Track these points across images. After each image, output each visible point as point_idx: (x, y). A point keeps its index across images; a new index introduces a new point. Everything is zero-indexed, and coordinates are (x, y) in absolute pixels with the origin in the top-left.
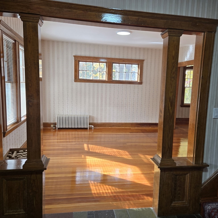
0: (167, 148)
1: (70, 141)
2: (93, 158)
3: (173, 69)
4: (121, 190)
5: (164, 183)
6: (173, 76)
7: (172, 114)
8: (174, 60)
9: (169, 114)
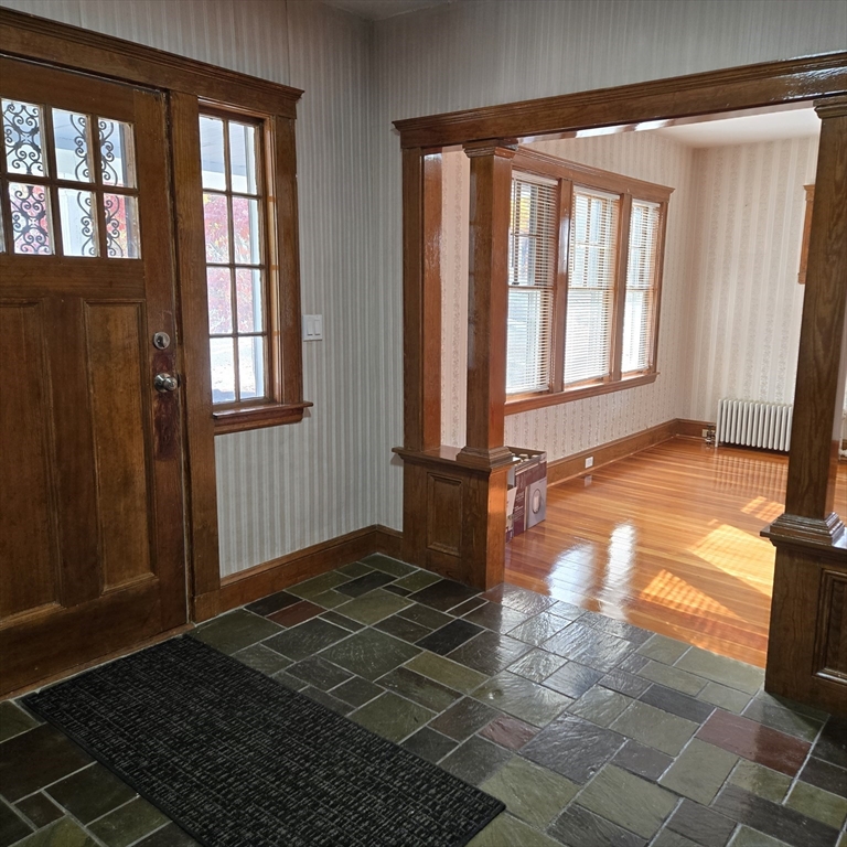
0: (806, 483)
1: (723, 480)
2: (741, 532)
3: (835, 224)
4: (731, 615)
5: (788, 591)
6: (835, 247)
7: (829, 374)
8: (840, 196)
9: (815, 375)
